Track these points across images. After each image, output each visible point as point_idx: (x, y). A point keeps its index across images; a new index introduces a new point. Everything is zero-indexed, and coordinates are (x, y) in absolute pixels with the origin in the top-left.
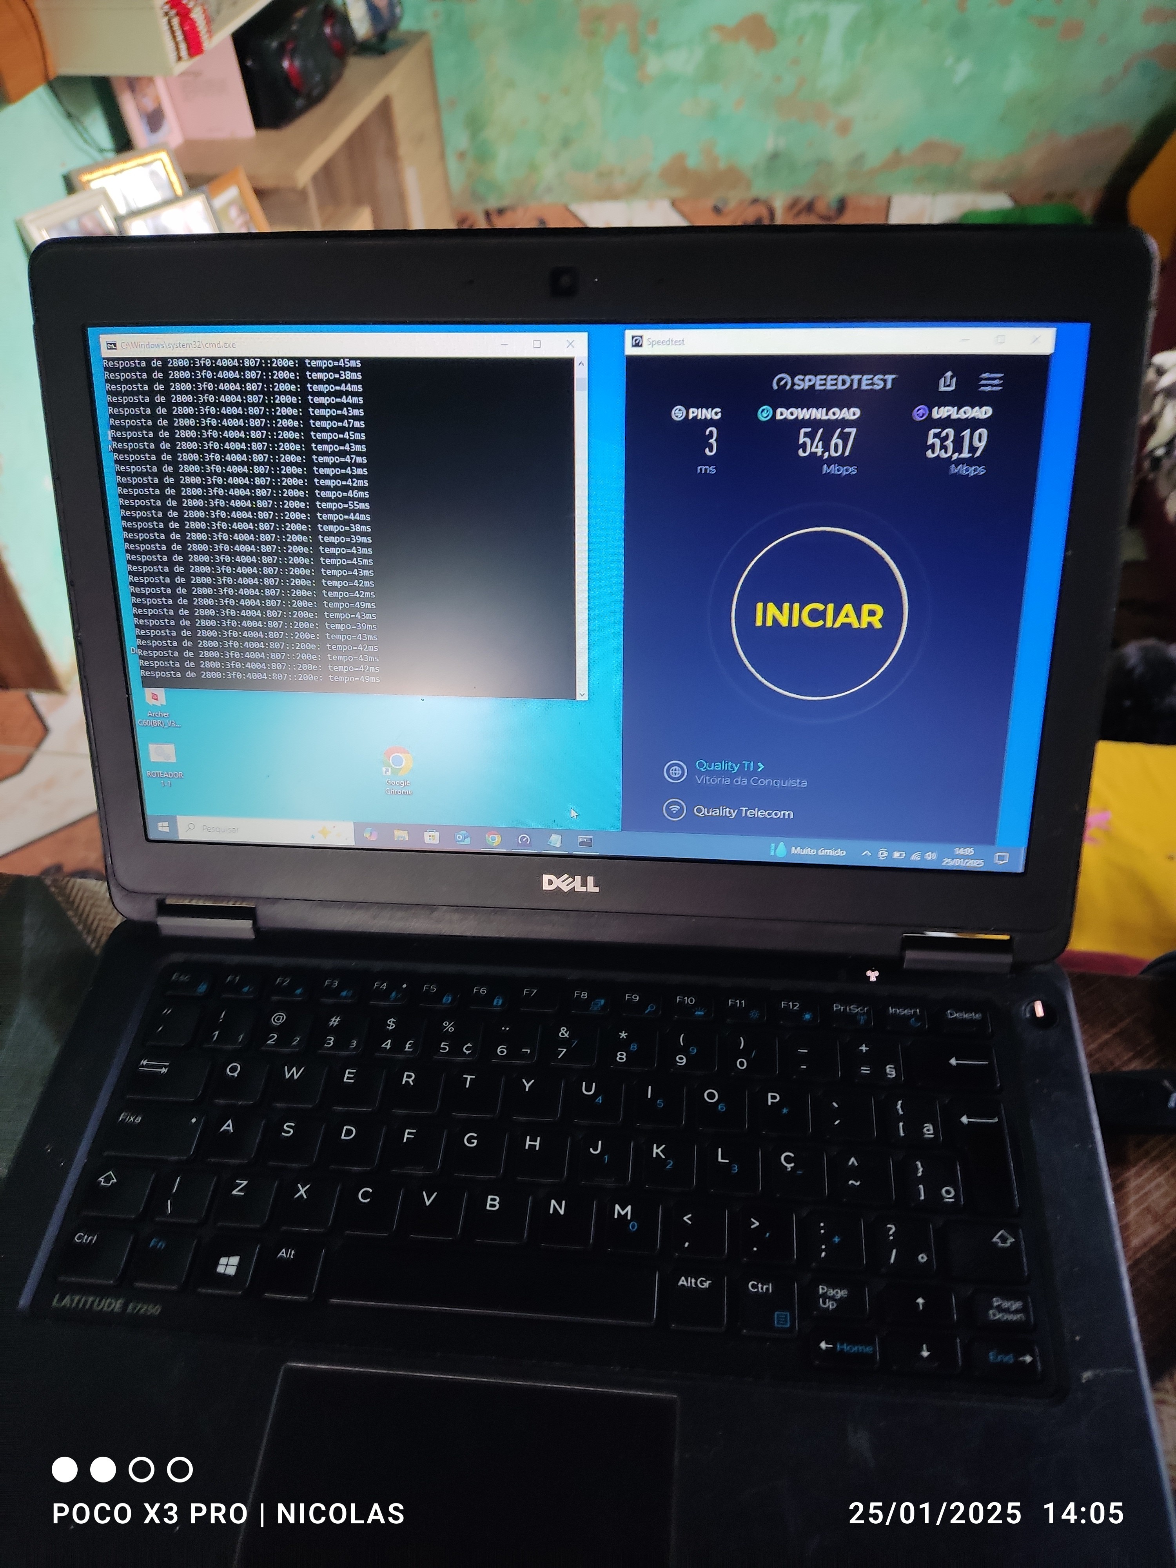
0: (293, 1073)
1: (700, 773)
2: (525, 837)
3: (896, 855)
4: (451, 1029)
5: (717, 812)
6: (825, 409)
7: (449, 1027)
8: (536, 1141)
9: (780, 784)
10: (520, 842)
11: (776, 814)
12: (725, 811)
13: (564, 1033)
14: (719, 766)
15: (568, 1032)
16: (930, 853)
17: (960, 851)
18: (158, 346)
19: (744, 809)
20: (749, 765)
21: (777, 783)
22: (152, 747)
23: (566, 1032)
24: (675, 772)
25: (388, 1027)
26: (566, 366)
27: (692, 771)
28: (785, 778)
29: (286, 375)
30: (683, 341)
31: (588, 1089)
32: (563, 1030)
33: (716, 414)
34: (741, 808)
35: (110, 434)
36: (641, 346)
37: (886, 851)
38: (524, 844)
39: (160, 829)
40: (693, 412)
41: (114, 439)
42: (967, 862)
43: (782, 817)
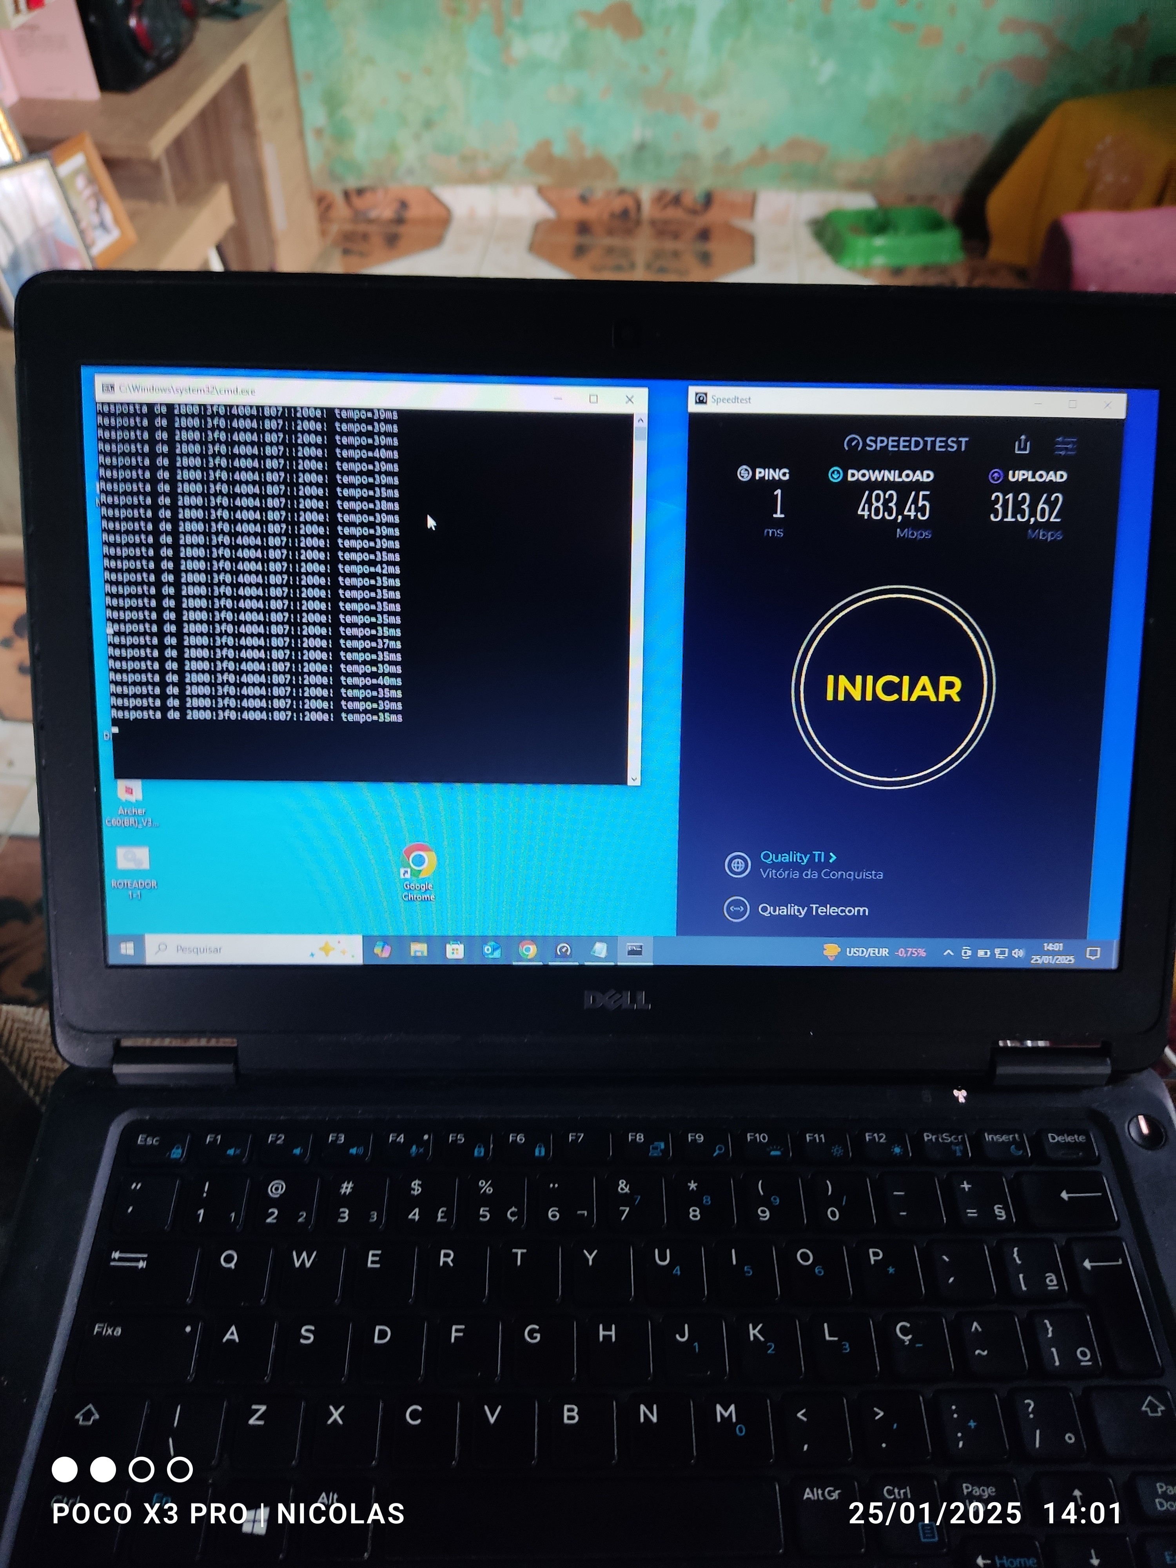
0: (303, 1260)
1: (766, 867)
2: (564, 947)
3: (981, 953)
4: (490, 1190)
5: (783, 911)
6: (897, 472)
7: (486, 1187)
8: (611, 1330)
9: (854, 876)
10: (559, 953)
11: (850, 911)
12: (792, 910)
13: (623, 1187)
14: (786, 858)
15: (628, 1186)
16: (1017, 950)
17: (1049, 946)
18: (164, 390)
19: (814, 906)
20: (820, 855)
21: (851, 875)
22: (121, 852)
23: (626, 1186)
24: (737, 865)
25: (412, 1192)
26: (624, 422)
27: (758, 864)
28: (859, 870)
29: (312, 425)
30: (749, 399)
31: (663, 1258)
32: (622, 1184)
33: (784, 474)
34: (811, 905)
35: (98, 486)
36: (706, 403)
37: (970, 950)
38: (564, 956)
39: (123, 951)
40: (760, 473)
41: (102, 491)
42: (1057, 959)
43: (856, 914)
